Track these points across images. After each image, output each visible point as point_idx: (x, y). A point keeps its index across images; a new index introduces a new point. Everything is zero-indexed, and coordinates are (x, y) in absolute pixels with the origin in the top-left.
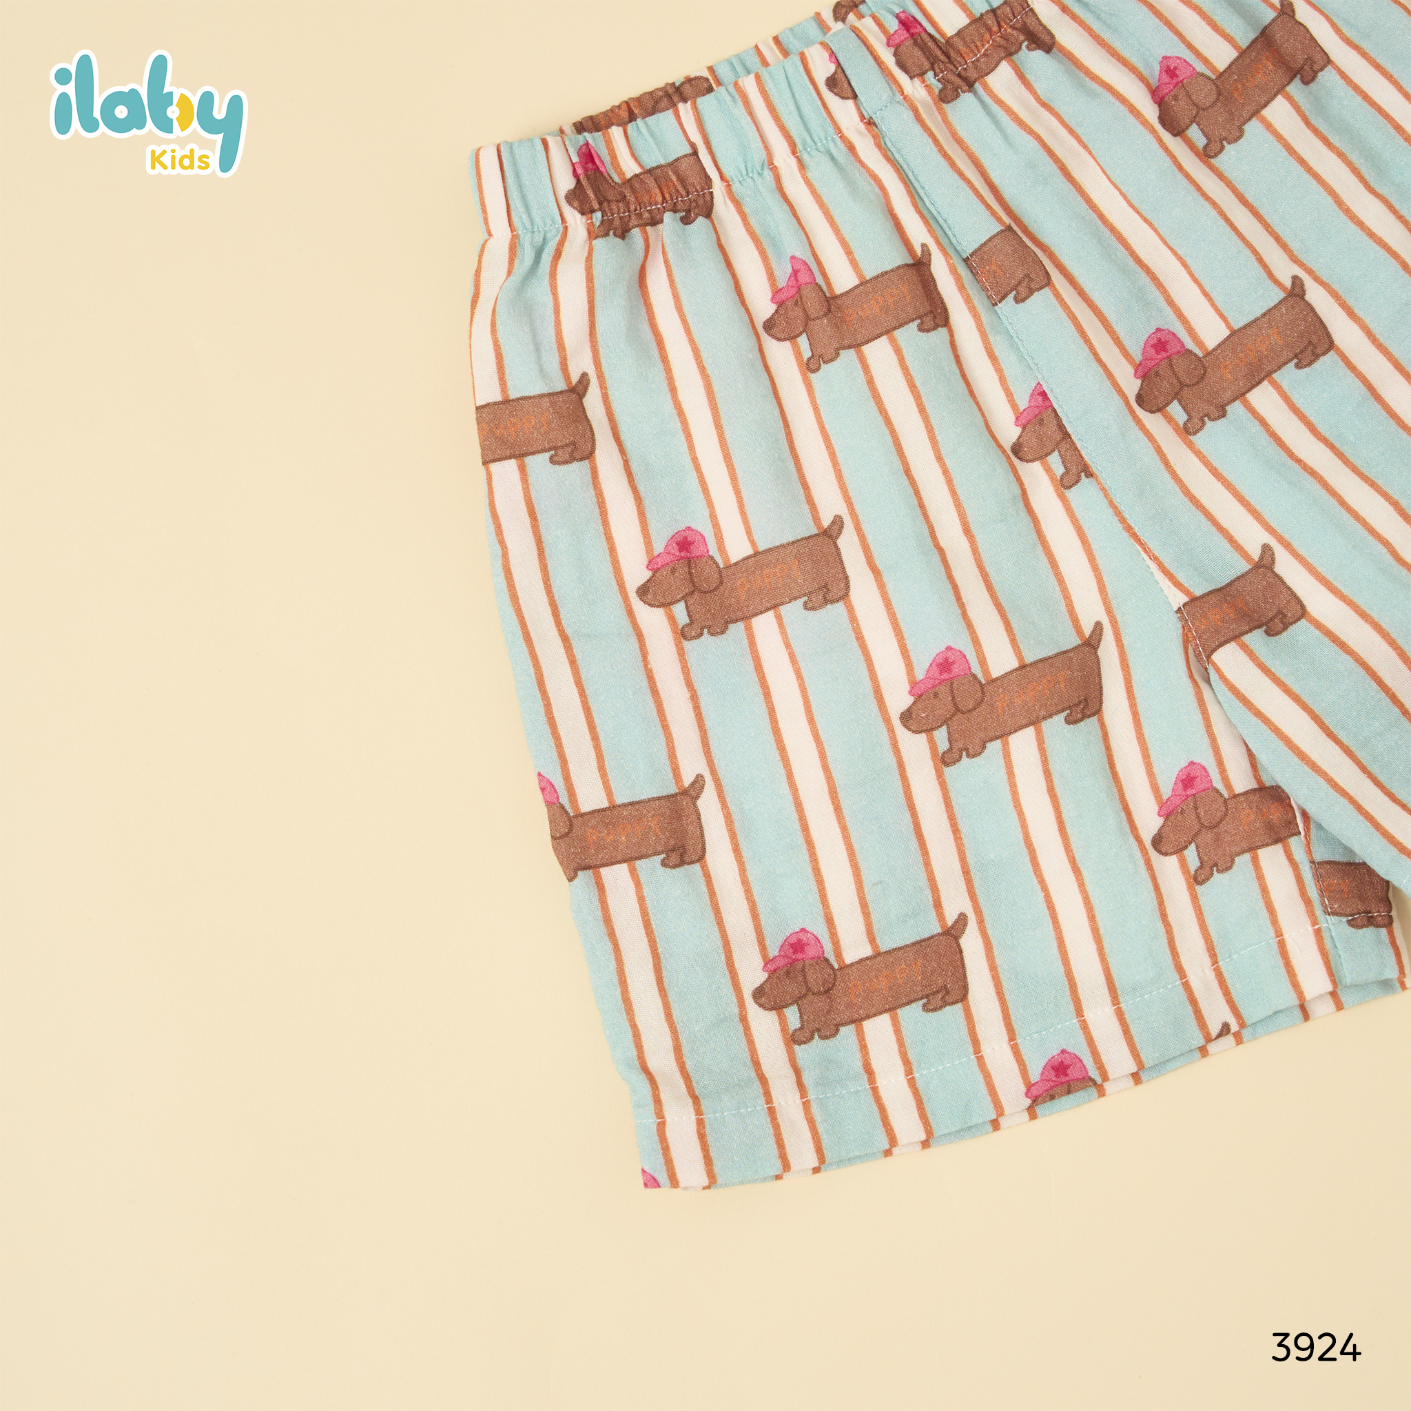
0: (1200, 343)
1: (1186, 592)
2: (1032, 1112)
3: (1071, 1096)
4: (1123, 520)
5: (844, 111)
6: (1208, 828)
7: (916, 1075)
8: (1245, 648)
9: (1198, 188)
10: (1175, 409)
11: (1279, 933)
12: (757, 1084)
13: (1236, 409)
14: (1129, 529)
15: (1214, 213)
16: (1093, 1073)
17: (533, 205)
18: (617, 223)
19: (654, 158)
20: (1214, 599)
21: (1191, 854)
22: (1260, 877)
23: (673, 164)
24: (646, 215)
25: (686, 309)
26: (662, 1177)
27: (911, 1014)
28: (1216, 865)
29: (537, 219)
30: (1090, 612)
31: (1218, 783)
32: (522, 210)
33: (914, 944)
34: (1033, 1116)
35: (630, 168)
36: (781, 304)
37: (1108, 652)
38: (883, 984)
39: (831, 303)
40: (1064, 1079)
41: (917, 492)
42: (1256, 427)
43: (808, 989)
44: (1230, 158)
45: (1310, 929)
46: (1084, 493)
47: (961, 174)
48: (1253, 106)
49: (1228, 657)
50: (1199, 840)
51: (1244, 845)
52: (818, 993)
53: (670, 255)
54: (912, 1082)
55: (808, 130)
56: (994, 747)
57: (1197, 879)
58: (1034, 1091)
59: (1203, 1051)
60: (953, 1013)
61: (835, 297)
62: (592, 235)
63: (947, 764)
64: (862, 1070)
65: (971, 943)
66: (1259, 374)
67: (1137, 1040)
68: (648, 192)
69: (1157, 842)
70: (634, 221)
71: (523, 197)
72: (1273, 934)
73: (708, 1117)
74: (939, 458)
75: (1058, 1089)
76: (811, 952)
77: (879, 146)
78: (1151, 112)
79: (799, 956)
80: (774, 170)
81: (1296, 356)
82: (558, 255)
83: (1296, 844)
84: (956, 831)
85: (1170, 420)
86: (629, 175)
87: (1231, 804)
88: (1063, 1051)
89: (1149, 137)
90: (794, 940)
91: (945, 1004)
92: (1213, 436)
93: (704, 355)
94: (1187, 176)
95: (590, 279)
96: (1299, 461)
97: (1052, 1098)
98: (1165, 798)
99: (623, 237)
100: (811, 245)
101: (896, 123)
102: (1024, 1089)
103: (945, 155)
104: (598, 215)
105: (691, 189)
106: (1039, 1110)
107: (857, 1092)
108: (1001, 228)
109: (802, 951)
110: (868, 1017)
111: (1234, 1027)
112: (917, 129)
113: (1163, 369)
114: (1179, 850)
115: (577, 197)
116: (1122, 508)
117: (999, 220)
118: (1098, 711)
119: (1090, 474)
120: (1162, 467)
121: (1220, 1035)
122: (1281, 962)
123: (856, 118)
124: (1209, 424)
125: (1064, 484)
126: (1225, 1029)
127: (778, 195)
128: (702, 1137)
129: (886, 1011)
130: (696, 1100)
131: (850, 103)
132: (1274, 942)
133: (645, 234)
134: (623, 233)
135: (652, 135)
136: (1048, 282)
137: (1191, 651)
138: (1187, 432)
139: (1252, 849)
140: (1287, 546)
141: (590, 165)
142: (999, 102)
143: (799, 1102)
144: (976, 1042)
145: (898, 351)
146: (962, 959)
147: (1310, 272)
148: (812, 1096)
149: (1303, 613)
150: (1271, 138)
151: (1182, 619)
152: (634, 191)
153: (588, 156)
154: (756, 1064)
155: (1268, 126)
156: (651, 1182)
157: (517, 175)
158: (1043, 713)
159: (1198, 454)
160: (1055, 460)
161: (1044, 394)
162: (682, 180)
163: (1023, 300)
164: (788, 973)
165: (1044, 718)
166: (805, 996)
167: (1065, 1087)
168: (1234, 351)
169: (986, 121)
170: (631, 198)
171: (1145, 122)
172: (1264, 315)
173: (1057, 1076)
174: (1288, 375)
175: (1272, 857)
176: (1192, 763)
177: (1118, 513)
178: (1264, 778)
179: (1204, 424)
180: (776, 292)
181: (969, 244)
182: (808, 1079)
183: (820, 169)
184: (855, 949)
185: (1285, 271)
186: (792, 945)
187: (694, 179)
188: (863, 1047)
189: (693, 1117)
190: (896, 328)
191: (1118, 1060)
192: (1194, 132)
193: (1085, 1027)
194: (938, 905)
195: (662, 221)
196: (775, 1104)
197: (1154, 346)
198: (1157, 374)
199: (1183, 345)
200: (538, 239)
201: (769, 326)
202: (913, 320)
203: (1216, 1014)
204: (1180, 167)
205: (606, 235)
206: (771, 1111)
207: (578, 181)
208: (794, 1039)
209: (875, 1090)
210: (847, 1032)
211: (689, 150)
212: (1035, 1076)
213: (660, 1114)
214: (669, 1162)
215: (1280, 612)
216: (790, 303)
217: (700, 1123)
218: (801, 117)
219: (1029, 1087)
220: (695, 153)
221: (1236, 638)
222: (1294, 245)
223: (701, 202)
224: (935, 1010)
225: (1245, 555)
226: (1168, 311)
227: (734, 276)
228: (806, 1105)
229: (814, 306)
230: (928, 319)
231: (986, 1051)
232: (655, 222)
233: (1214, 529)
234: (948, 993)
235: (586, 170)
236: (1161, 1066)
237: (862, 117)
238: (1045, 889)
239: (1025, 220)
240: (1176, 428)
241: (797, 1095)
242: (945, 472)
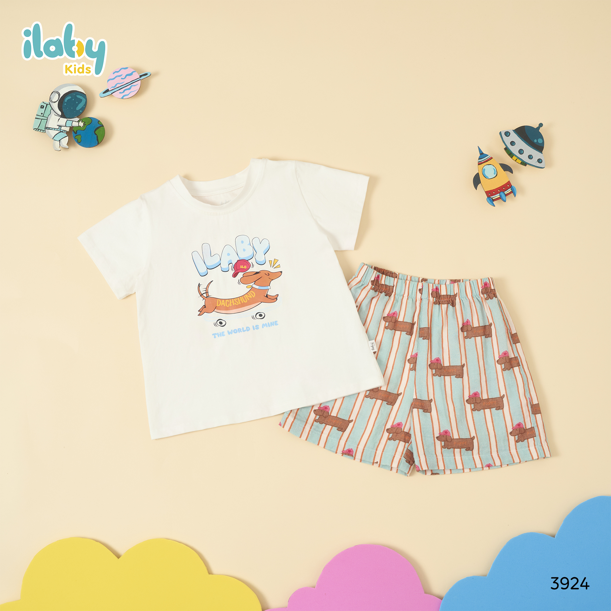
0: (444, 364)
1: (416, 397)
2: (341, 455)
3: (348, 456)
4: (415, 380)
5: (419, 295)
6: (396, 433)
7: (329, 437)
8: (418, 411)
9: (459, 341)
10: (434, 371)
11: (395, 455)
12: (305, 423)
13: (442, 377)
14: (415, 382)
15: (459, 346)
16: (354, 455)
17: (366, 279)
18: (376, 289)
19: (387, 283)
20: (419, 401)
21: (391, 435)
22: (398, 445)
23: (389, 286)
24: (381, 291)
25: (376, 307)
26: (282, 425)
27: (335, 429)
28: (393, 439)
29: (365, 281)
30: (401, 390)
32: (364, 278)
33: (343, 419)
35: (383, 283)
36: (388, 316)
37: (400, 398)
38: (334, 422)
39: (396, 321)
40: (349, 453)
41: (389, 356)
42: (443, 382)
43: (323, 415)
44: (467, 340)
45: (400, 457)
46: (412, 373)
47: (428, 315)
48: (476, 336)
49: (415, 410)
50: (394, 434)
51: (399, 439)
52: (324, 417)
53: (380, 298)
54: (327, 438)
55: (412, 294)
56: (374, 400)
57: (389, 439)
58: (343, 452)
59: (372, 464)
60: (341, 433)
61: (397, 321)
62: (371, 289)
63: (366, 397)
64: (321, 431)
65: (351, 425)
66: (449, 375)
67: (363, 455)
68: (383, 288)
69: (387, 430)
70: (378, 291)
71: (366, 277)
72: (394, 454)
73: (295, 421)
74: (396, 354)
75: (347, 454)
76: (327, 410)
77: (420, 303)
78: (461, 326)
79: (325, 409)
80: (403, 296)
81: (456, 375)
82: (365, 288)
83: (407, 444)
84: (360, 407)
85: (432, 371)
86: (382, 283)
87: (402, 432)
88: (352, 449)
89: (458, 329)
90: (326, 407)
91: (340, 431)
92: (436, 378)
93: (373, 315)
94: (459, 339)
95: (367, 294)
96: (446, 391)
97: (345, 454)
99: (375, 292)
100: (400, 311)
101: (425, 302)
102: (342, 450)
103: (428, 311)
104: (374, 286)
105: (389, 291)
106: (343, 455)
107: (318, 434)
108: (428, 327)
109: (326, 409)
110: (328, 425)
111: (379, 463)
112: (427, 305)
113: (436, 364)
114: (390, 433)
115: (373, 282)
116: (416, 379)
117: (428, 326)
118: (393, 405)
119: (415, 371)
120: (426, 377)
121: (375, 463)
122: (392, 459)
123: (420, 297)
124: (437, 376)
125: (411, 369)
126: (377, 463)
127: (401, 301)
128: (292, 424)
129: (331, 426)
130: (295, 418)
131: (421, 294)
132: (393, 455)
133: (379, 293)
134: (376, 291)
135: (389, 280)
136: (429, 339)
137: (412, 406)
138: (433, 375)
139: (400, 440)
140: (435, 401)
141: (377, 278)
142: (442, 309)
143: (309, 429)
144: (340, 439)
145: (401, 335)
146: (348, 426)
147: (467, 365)
148: (311, 430)
149: (430, 412)
150: (475, 342)
151: (413, 400)
152: (381, 286)
153: (378, 277)
154: (307, 420)
155: (475, 340)
156: (280, 425)
157: (367, 273)
158: (384, 400)
159: (433, 379)
160: (412, 365)
161: (417, 355)
162: (389, 289)
163: (424, 339)
164: (321, 411)
165: (384, 401)
166: (321, 416)
167: (348, 454)
168: (448, 369)
169: (438, 311)
170: (380, 287)
171: (458, 327)
172: (456, 366)
173: (348, 452)
174: (453, 377)
175: (402, 444)
177: (415, 379)
179: (436, 376)
180: (389, 314)
181: (422, 326)
182: (313, 427)
183: (410, 301)
184: (334, 414)
185: (464, 362)
186: (325, 407)
187: (391, 290)
188: (324, 429)
189: (293, 420)
190: (403, 331)
191: (358, 456)
192: (465, 333)
193: (357, 448)
194: (350, 416)
195: (382, 293)
196: (305, 427)
197: (436, 359)
198: (434, 364)
199: (441, 363)
200: (363, 283)
201: (384, 318)
202: (406, 331)
203: (377, 459)
204: (459, 337)
205: (373, 290)
206: (304, 428)
207: (375, 280)
208: (315, 420)
209: (321, 435)
210: (324, 425)
211: (393, 286)
212: (345, 450)
213: (288, 416)
214: (285, 424)
215: (427, 409)
216: (390, 317)
217: (293, 422)
218: (412, 292)
219: (343, 451)
220: (394, 287)
221: (418, 408)
222: (468, 359)
223: (390, 294)
224: (338, 430)
225: (428, 398)
226: (442, 356)
227: (385, 308)
228: (310, 431)
230: (409, 333)
231: (341, 441)
232: (381, 293)
233: (427, 391)
234: (342, 429)
235: (377, 279)
236: (365, 461)
237: (421, 298)
238: (367, 425)
240: (432, 373)
241: (310, 428)
242: (396, 356)
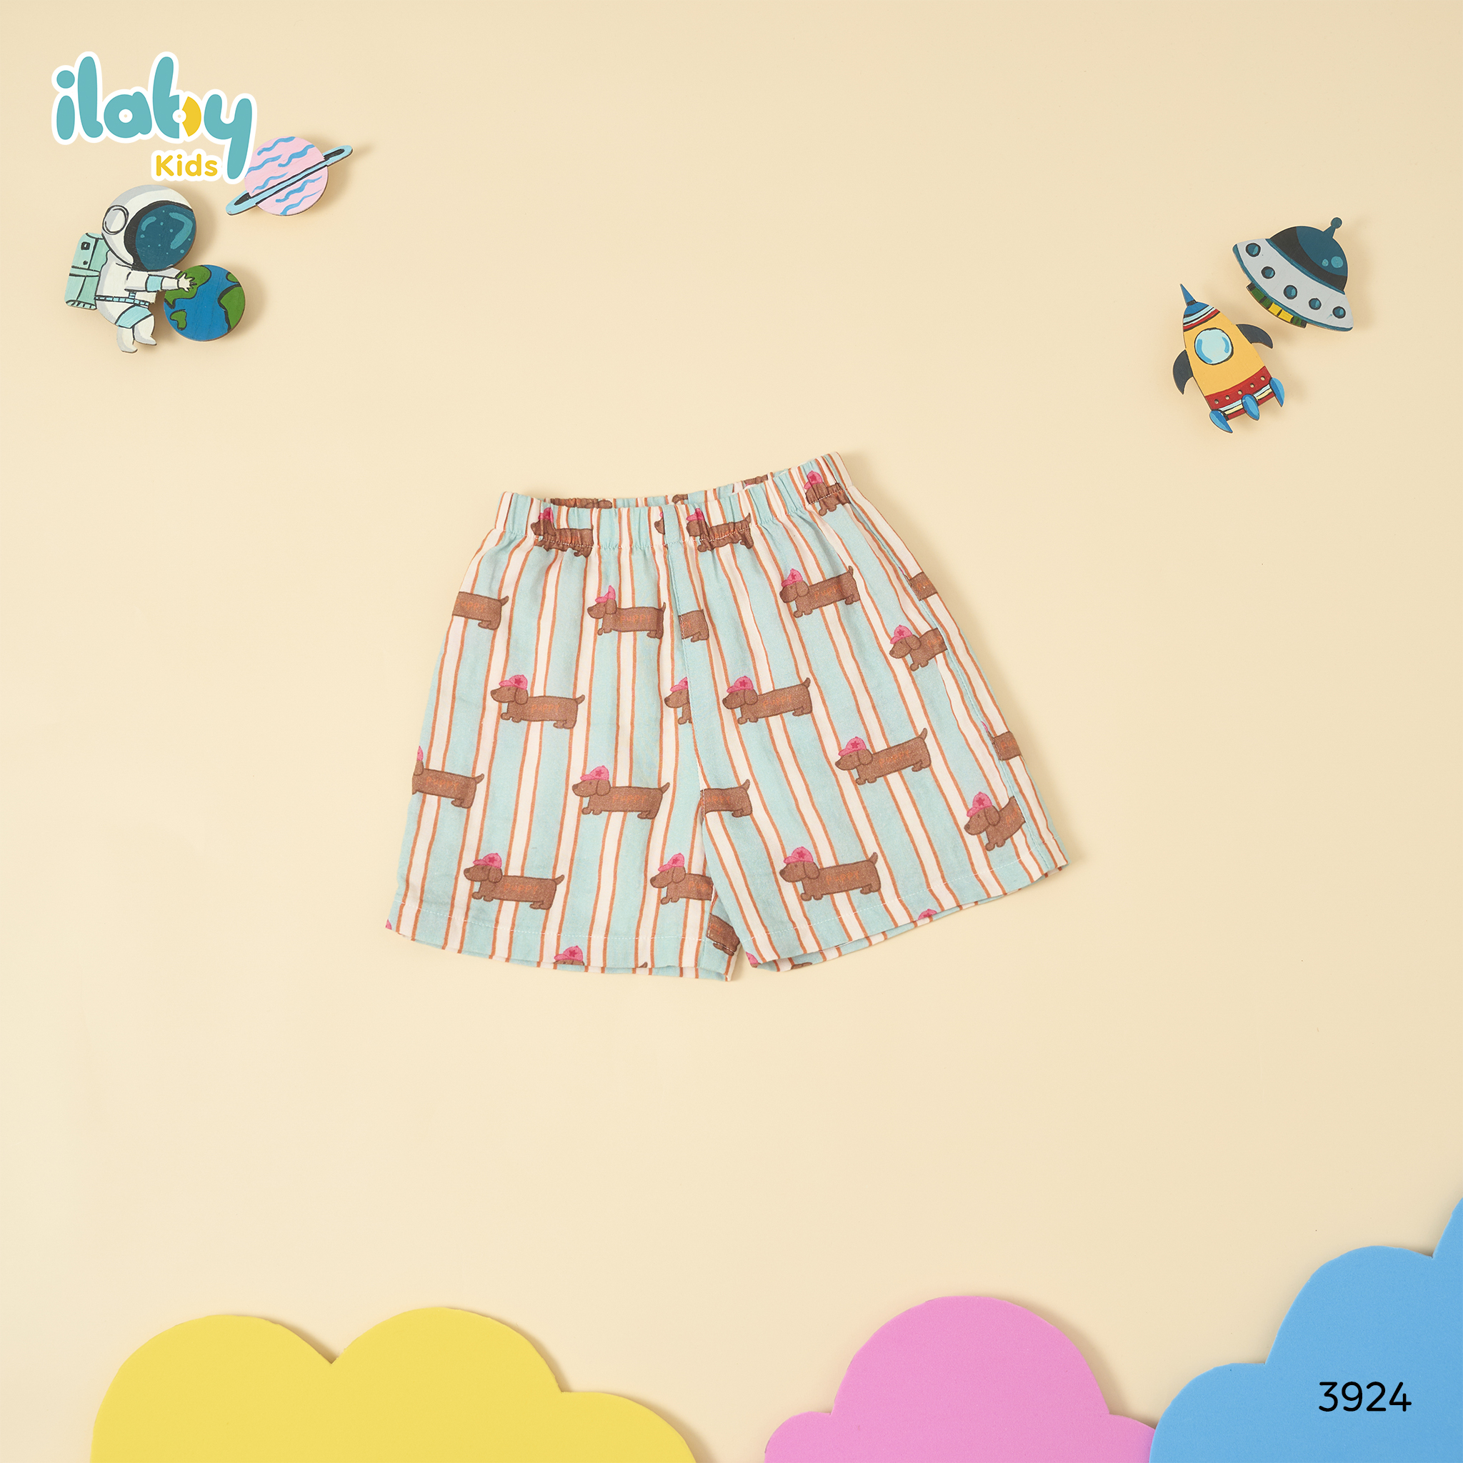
0: (760, 690)
1: (708, 785)
2: (555, 964)
3: (574, 966)
4: (696, 746)
5: (657, 537)
6: (674, 882)
7: (515, 931)
8: (721, 816)
9: (784, 626)
10: (738, 711)
11: (684, 935)
12: (449, 906)
13: (762, 721)
14: (696, 750)
15: (786, 639)
16: (585, 960)
17: (517, 522)
18: (548, 543)
19: (574, 525)
20: (717, 792)
21: (664, 891)
22: (687, 911)
23: (581, 531)
24: (561, 546)
25: (559, 588)
26: (394, 926)
27: (524, 906)
28: (671, 898)
29: (516, 528)
30: (667, 777)
31: (686, 866)
32: (511, 522)
33: (538, 879)
34: (555, 968)
35: (563, 525)
36: (598, 603)
37: (667, 797)
38: (519, 889)
39: (618, 610)
40: (572, 958)
41: (618, 699)
42: (767, 732)
43: (488, 878)
44: (803, 621)
45: (697, 939)
46: (685, 729)
47: (692, 582)
48: (821, 604)
49: (712, 817)
50: (669, 886)
51: (685, 895)
52: (491, 882)
53: (562, 565)
54: (512, 933)
55: (640, 539)
56: (605, 814)
57: (662, 901)
58: (558, 957)
59: (634, 970)
60: (541, 913)
61: (620, 609)
62: (535, 544)
63: (583, 813)
64: (494, 920)
65: (561, 888)
66: (777, 711)
67: (607, 954)
68: (566, 537)
69: (653, 880)
70: (555, 546)
71: (514, 518)
72: (681, 935)
73: (423, 910)
74: (633, 689)
75: (568, 961)
76: (496, 864)
77: (665, 557)
78: (778, 589)
79: (491, 864)
80: (620, 549)
81: (794, 710)
82: (518, 546)
83: (708, 904)
84: (575, 842)
85: (734, 714)
86: (561, 527)
87: (687, 876)
88: (577, 947)
89: (773, 598)
90: (492, 856)
91: (540, 908)
92: (748, 728)
93: (558, 609)
94: (782, 620)
95: (525, 560)
96: (777, 753)
97: (564, 963)
98: (664, 864)
99: (547, 550)
100: (620, 584)
101: (676, 552)
102: (555, 955)
103: (689, 572)
104: (542, 537)
105: (584, 543)
106: (559, 966)
107: (488, 927)
108: (698, 609)
109: (493, 862)
110: (507, 900)
111: (649, 966)
112: (683, 556)
113: (741, 694)
114: (660, 887)
115: (535, 527)
116: (697, 741)
117: (699, 606)
118: (653, 818)
119: (691, 722)
120: (721, 731)
121: (642, 967)
122: (679, 947)
123: (661, 543)
124: (748, 722)
125: (679, 722)
126: (645, 965)
127: (617, 560)
128: (417, 917)
129: (515, 901)
130: (421, 901)
131: (661, 535)
132: (681, 938)
133: (557, 552)
134: (548, 549)
135: (578, 516)
136: (707, 638)
137: (700, 809)
138: (739, 722)
139: (688, 898)
140: (756, 784)
141: (547, 517)
142: (720, 560)
143: (463, 920)
144: (544, 928)
145: (635, 640)
146: (555, 893)
147: (815, 679)
148: (469, 920)
149: (750, 813)
150: (822, 619)
151: (702, 795)
152: (560, 534)
153: (548, 513)
154: (453, 898)
155: (823, 614)
156: (389, 926)
157: (515, 508)
158: (630, 809)
159: (739, 732)
160: (680, 710)
161: (686, 682)
162: (582, 538)
163: (694, 642)
164: (483, 868)
165: (629, 811)
166: (486, 880)
167: (571, 961)
168: (772, 698)
169: (712, 565)
170: (558, 537)
171: (773, 591)
172: (788, 688)
173: (570, 955)
174: (788, 716)
175: (695, 905)
176: (680, 854)
177: (695, 742)
178: (706, 872)
179: (746, 722)
180: (599, 598)
181: (683, 610)
182: (470, 913)
183: (638, 556)
184: (514, 870)
185: (805, 674)
186: (490, 858)
187: (587, 540)
188: (499, 911)
189: (417, 908)
190: (638, 630)
191: (597, 960)
192: (793, 604)
193: (590, 940)
194: (555, 868)
195: (566, 551)
196: (453, 917)
197: (740, 682)
198: (737, 694)
199: (753, 687)
200: (513, 537)
201: (590, 610)
202: (646, 630)
203: (644, 957)
204: (780, 615)
205: (541, 546)
206: (450, 919)
207: (539, 521)
208: (473, 895)
209: (496, 930)
210: (496, 902)
211: (590, 528)
212: (561, 952)
213: (404, 900)
214: (399, 921)
215: (742, 809)
216: (602, 604)
217: (419, 911)
218: (639, 532)
219: (557, 955)
220: (592, 530)
221: (718, 811)
222: (813, 666)
223: (586, 550)
224: (534, 908)
225: (738, 781)
226: (753, 671)
227: (585, 584)
228: (465, 923)
229: (610, 609)
230: (653, 633)
231: (547, 933)
232: (563, 550)
233: (730, 765)
234: (543, 904)
235: (544, 517)
236: (613, 970)
237: (664, 543)
238: (600, 879)
239: (711, 611)
240: (735, 719)
241: (464, 918)
242: (633, 696)
